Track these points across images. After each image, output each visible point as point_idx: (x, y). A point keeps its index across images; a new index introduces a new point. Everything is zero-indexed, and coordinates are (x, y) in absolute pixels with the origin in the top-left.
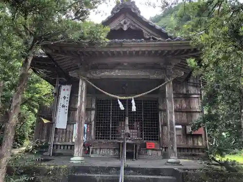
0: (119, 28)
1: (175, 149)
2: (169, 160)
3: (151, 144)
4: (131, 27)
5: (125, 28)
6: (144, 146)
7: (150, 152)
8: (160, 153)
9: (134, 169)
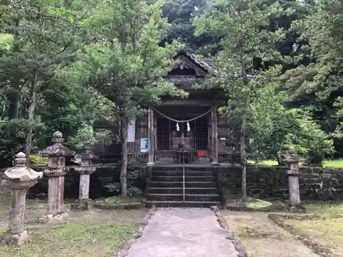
0: (176, 67)
1: (217, 156)
2: (213, 163)
3: (201, 153)
4: (186, 67)
5: (182, 68)
6: (196, 154)
7: (201, 159)
8: (208, 159)
9: (190, 168)
